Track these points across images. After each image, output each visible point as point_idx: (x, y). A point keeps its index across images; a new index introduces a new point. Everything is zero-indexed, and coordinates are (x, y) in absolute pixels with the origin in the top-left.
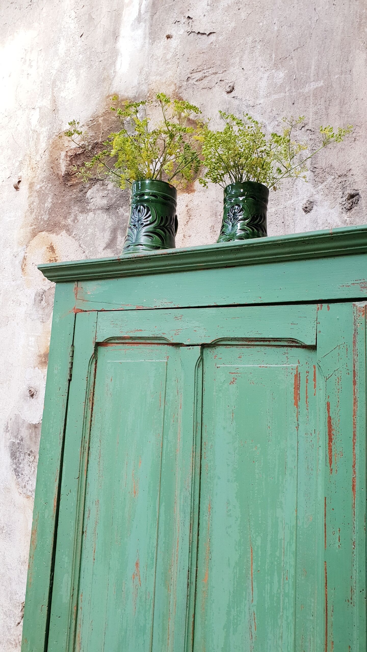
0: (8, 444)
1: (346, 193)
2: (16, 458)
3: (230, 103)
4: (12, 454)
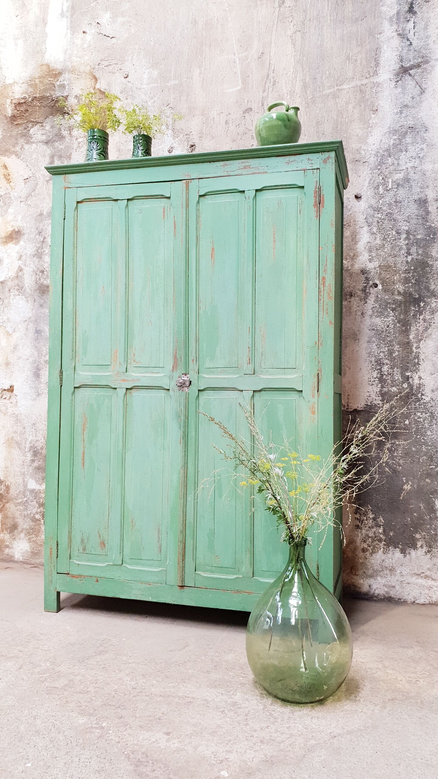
1: (189, 144)
3: (126, 84)
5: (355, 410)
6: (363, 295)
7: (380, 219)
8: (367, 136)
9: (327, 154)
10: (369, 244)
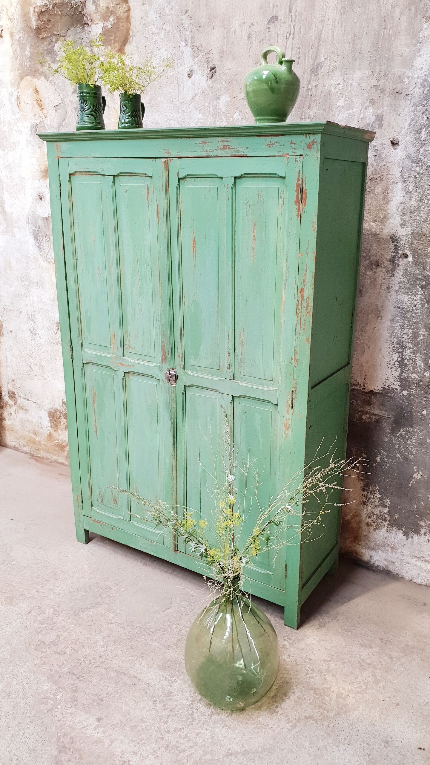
0: (31, 231)
1: (209, 66)
2: (37, 240)
4: (34, 237)
5: (372, 391)
6: (391, 267)
7: (418, 173)
8: (415, 56)
9: (311, 138)
10: (402, 205)
